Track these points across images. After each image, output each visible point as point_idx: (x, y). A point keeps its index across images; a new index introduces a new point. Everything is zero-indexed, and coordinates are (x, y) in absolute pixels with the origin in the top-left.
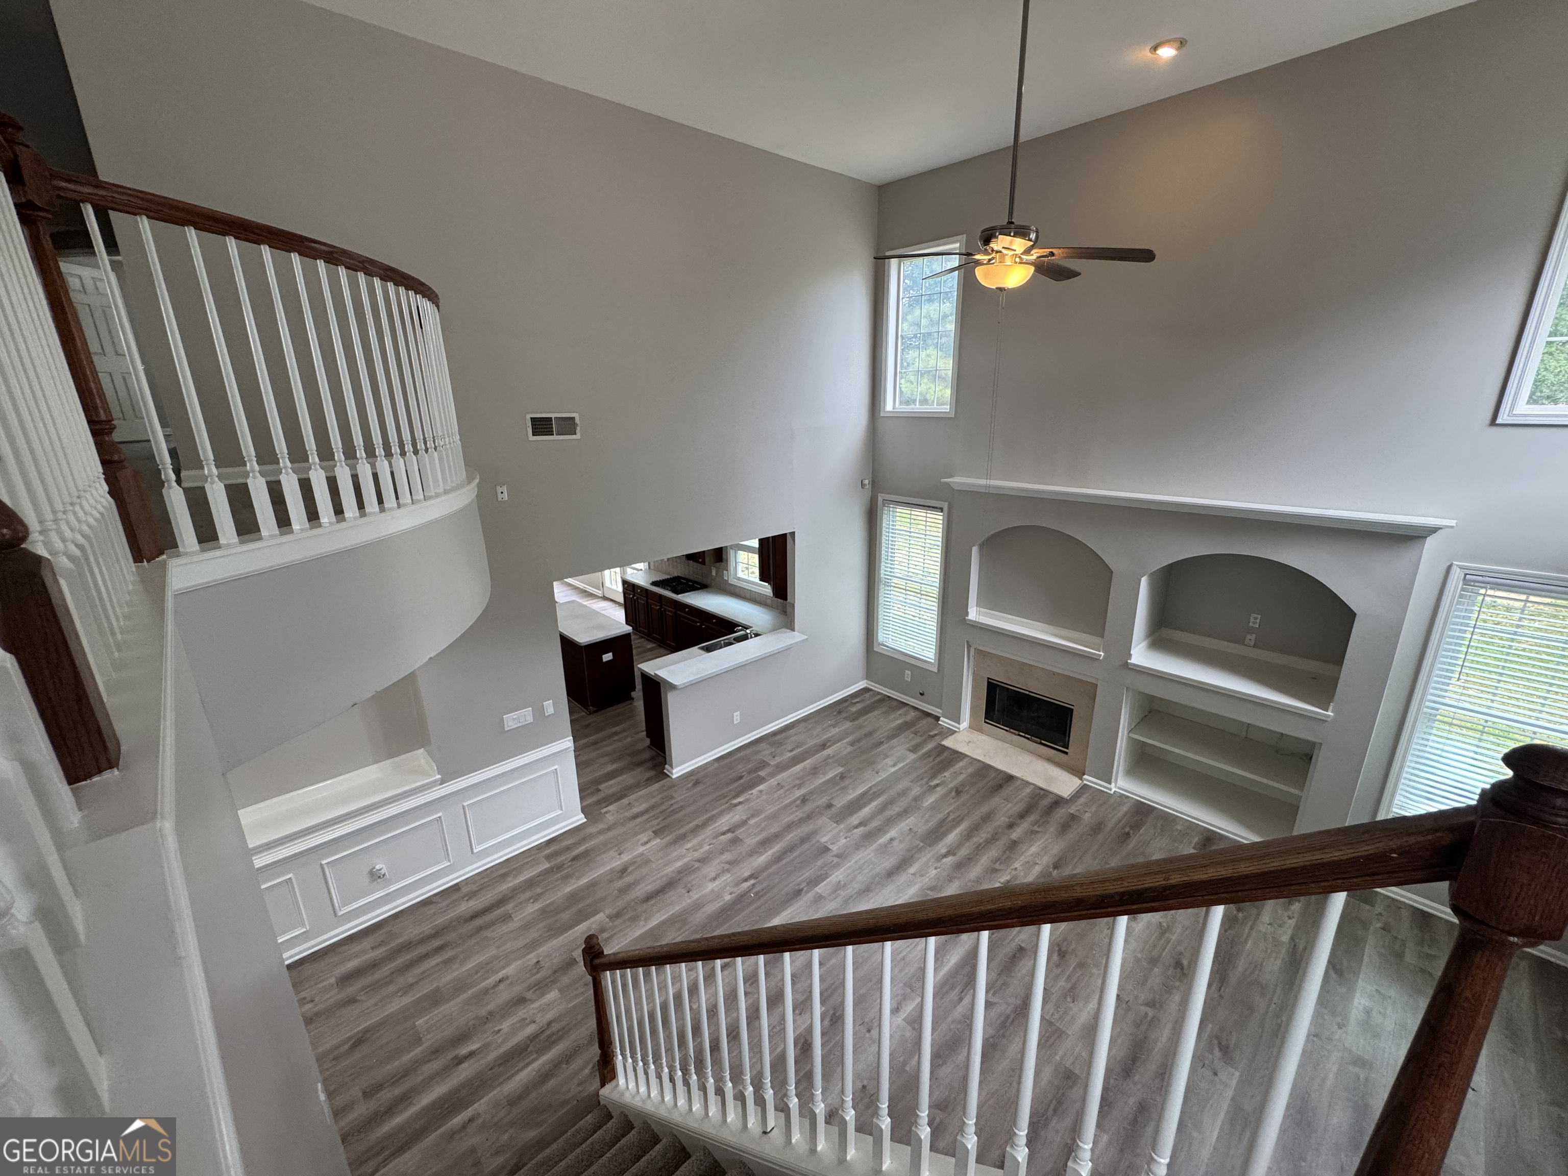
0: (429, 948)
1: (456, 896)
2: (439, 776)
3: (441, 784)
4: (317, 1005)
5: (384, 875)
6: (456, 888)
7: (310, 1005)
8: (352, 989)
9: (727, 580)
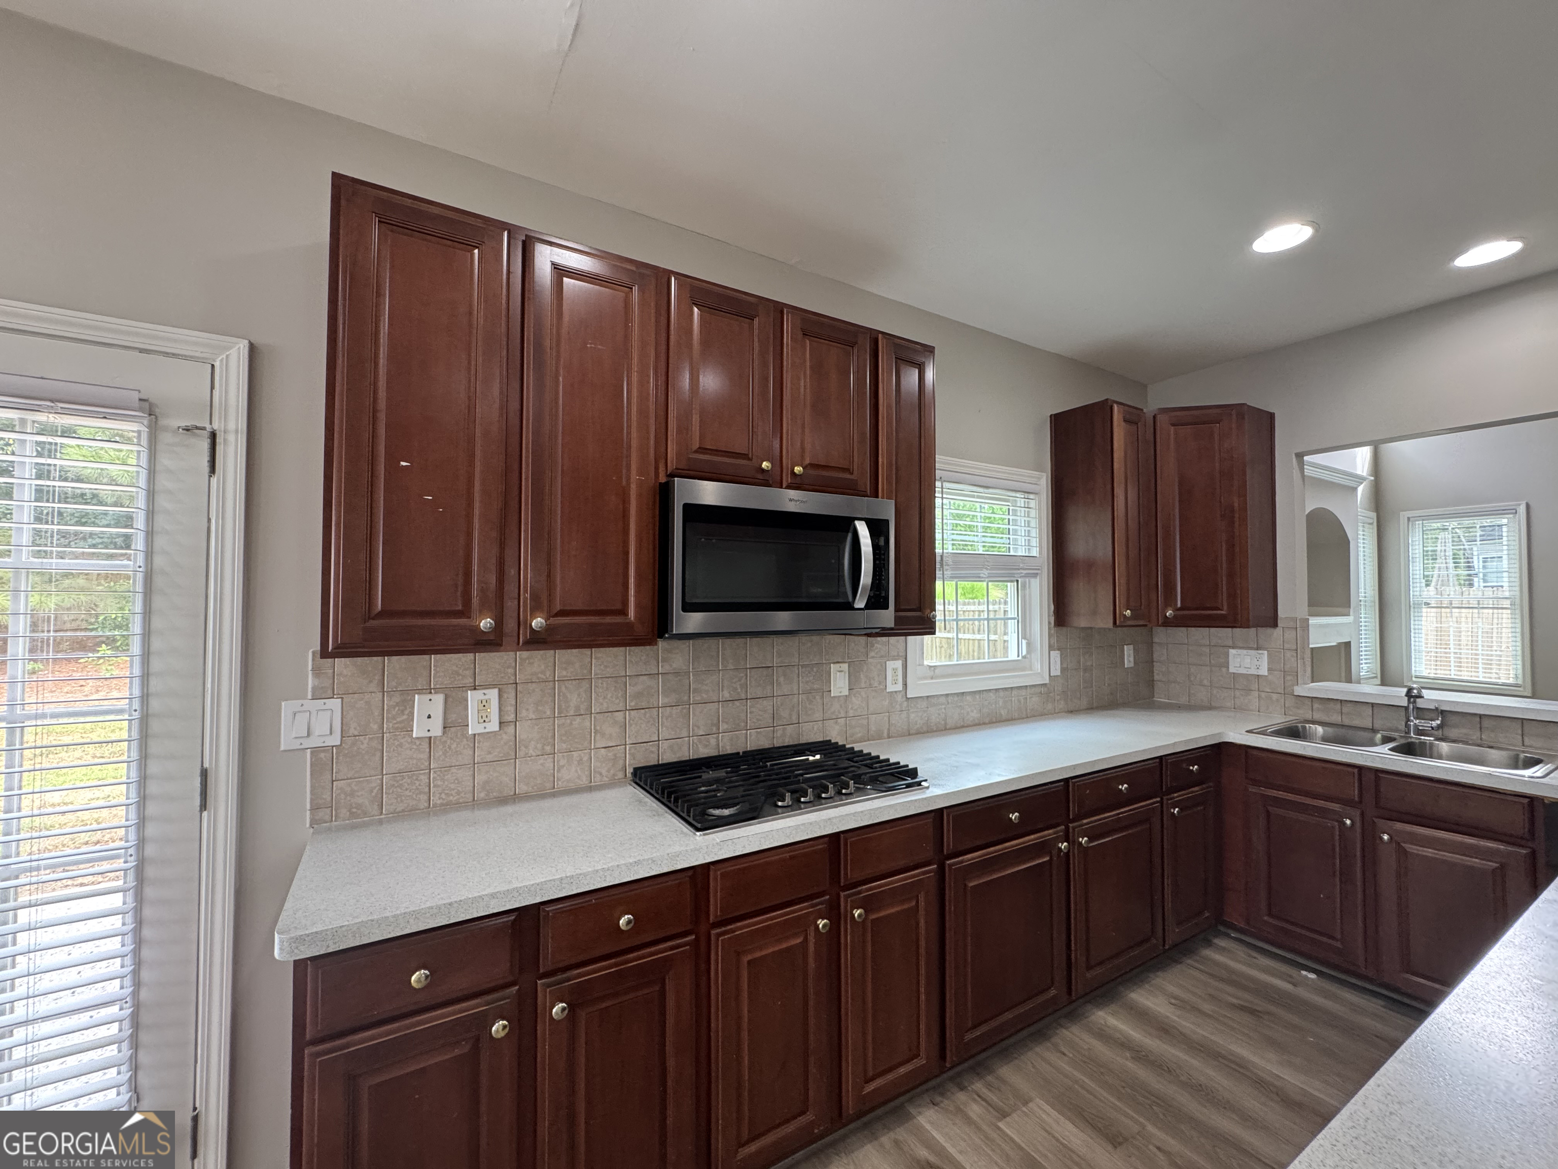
9: (900, 691)
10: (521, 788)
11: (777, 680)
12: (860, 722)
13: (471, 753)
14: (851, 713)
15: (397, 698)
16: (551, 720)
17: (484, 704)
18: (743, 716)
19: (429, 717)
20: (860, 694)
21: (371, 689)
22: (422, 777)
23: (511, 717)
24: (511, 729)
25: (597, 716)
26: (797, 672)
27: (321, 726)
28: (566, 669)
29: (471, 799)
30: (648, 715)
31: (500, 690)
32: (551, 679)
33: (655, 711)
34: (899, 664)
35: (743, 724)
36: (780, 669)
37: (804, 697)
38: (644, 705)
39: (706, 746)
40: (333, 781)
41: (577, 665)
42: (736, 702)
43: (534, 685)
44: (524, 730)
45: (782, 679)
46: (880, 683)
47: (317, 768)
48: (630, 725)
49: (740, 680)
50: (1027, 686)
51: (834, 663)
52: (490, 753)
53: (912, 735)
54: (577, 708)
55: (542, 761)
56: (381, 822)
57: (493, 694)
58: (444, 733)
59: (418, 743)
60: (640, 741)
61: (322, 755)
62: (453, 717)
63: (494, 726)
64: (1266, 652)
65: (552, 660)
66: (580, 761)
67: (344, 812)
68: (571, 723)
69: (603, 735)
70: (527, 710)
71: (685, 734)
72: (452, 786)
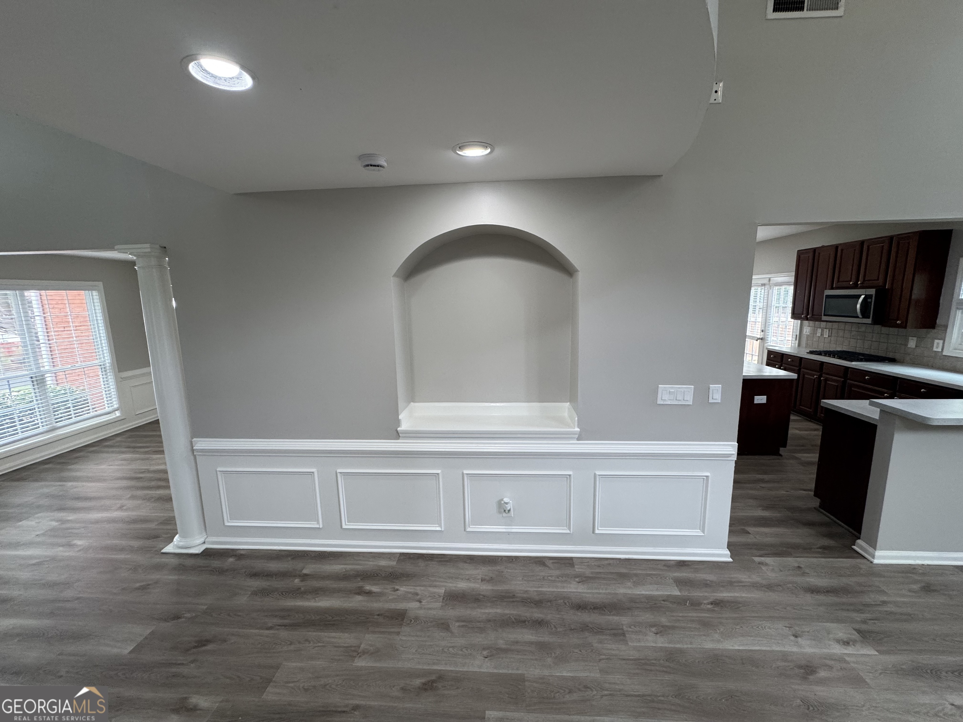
0: (528, 615)
1: (569, 571)
2: (577, 429)
3: (578, 439)
4: (421, 608)
5: (509, 511)
6: (568, 562)
7: (417, 604)
8: (452, 613)
9: (940, 352)
11: (889, 339)
12: (919, 358)
13: (824, 340)
14: (915, 354)
15: (816, 328)
16: (837, 337)
17: (826, 331)
19: (819, 333)
20: (921, 348)
21: (813, 326)
22: (817, 343)
23: (830, 335)
24: (830, 338)
25: (845, 338)
26: (896, 337)
33: (856, 340)
34: (940, 341)
36: (891, 335)
37: (898, 345)
38: (854, 338)
41: (842, 327)
46: (930, 347)
48: (851, 342)
49: (878, 336)
51: (911, 337)
53: (944, 369)
54: (841, 336)
55: (834, 345)
57: (828, 330)
58: (821, 336)
59: (818, 336)
62: (822, 333)
63: (827, 336)
65: (838, 325)
68: (840, 339)
69: (845, 343)
70: (833, 334)
71: (862, 347)
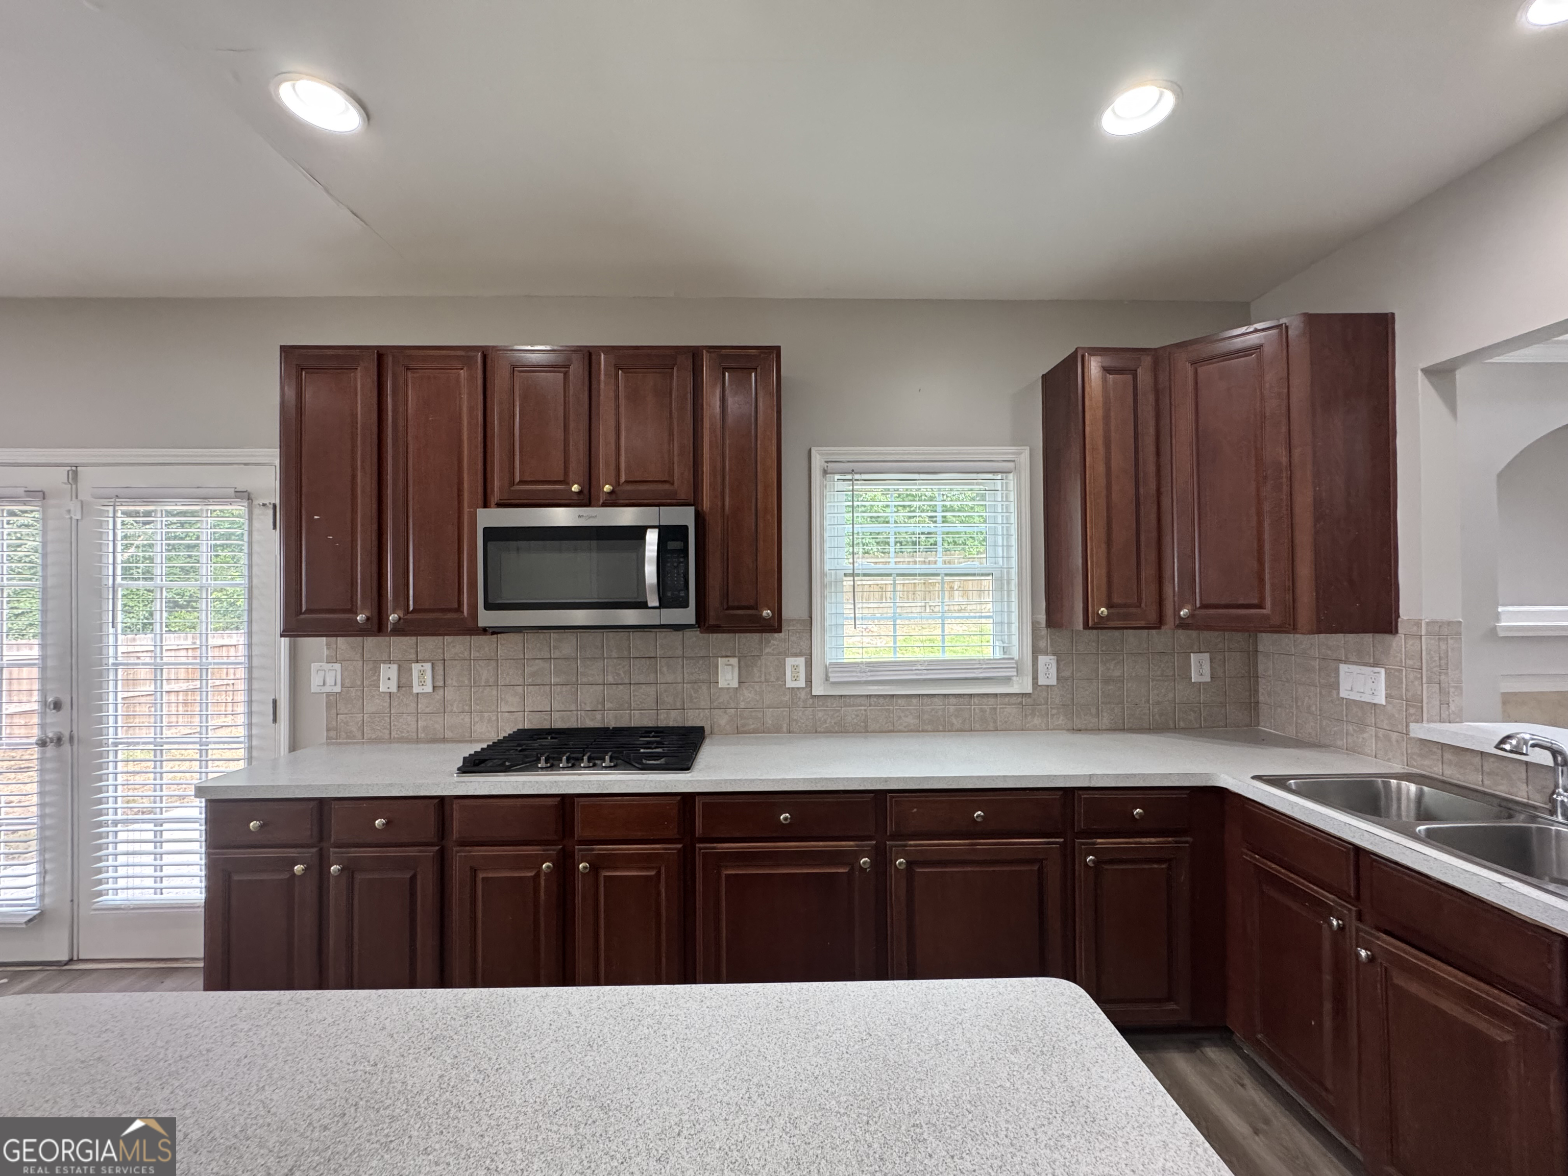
9: (803, 688)
10: (448, 734)
11: (660, 670)
12: (754, 714)
13: (415, 705)
14: (742, 705)
15: (371, 665)
16: (469, 688)
17: (422, 673)
18: (626, 697)
19: (389, 679)
20: (753, 688)
21: (356, 659)
22: (386, 718)
23: (441, 684)
24: (441, 692)
25: (502, 688)
26: (681, 663)
27: (330, 681)
28: (478, 651)
29: (416, 737)
30: (542, 691)
31: (433, 664)
32: (468, 658)
33: (548, 688)
34: (801, 661)
35: (627, 705)
36: (663, 660)
37: (689, 686)
38: (539, 681)
39: (592, 720)
40: (337, 714)
41: (487, 649)
42: (620, 686)
43: (456, 662)
44: (450, 694)
45: (665, 669)
46: (778, 679)
47: (329, 706)
48: (528, 697)
49: (623, 667)
50: (996, 695)
51: (722, 657)
52: (427, 707)
53: (820, 733)
54: (487, 681)
55: (463, 717)
56: (363, 743)
57: (428, 666)
58: (398, 690)
59: (383, 695)
60: (536, 710)
61: (331, 698)
62: (403, 681)
63: (429, 688)
64: (1383, 671)
65: (469, 644)
66: (490, 720)
67: (343, 735)
68: (482, 692)
69: (507, 702)
70: (452, 679)
71: (573, 707)
72: (404, 727)
